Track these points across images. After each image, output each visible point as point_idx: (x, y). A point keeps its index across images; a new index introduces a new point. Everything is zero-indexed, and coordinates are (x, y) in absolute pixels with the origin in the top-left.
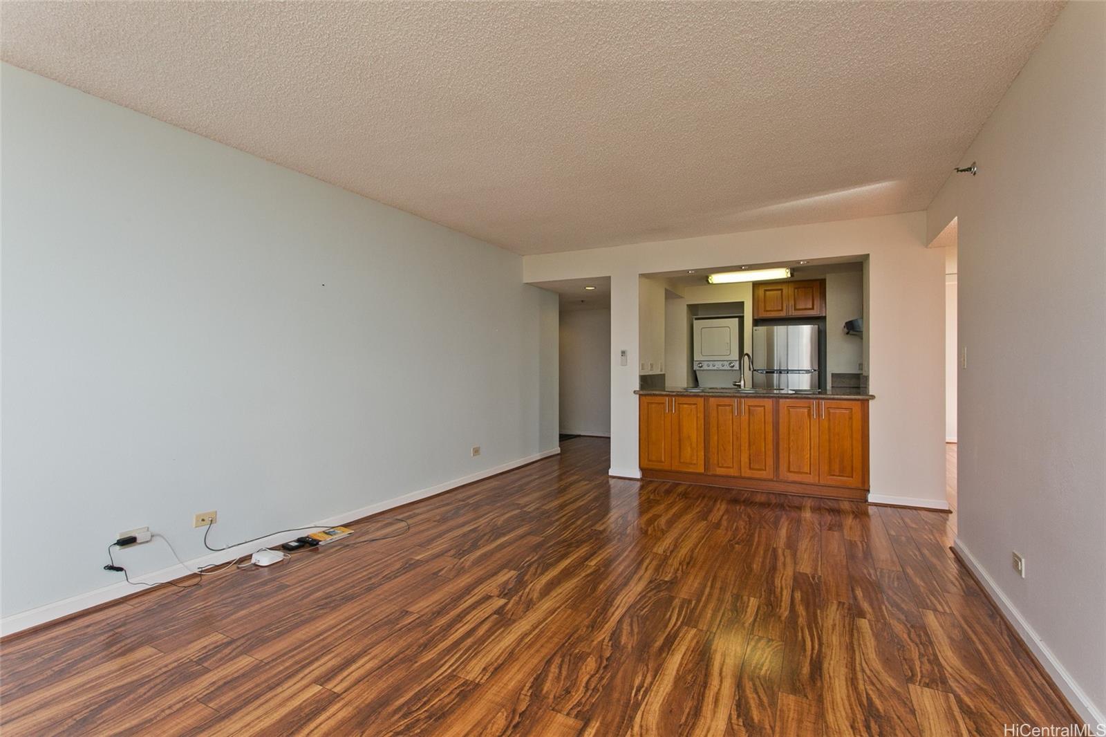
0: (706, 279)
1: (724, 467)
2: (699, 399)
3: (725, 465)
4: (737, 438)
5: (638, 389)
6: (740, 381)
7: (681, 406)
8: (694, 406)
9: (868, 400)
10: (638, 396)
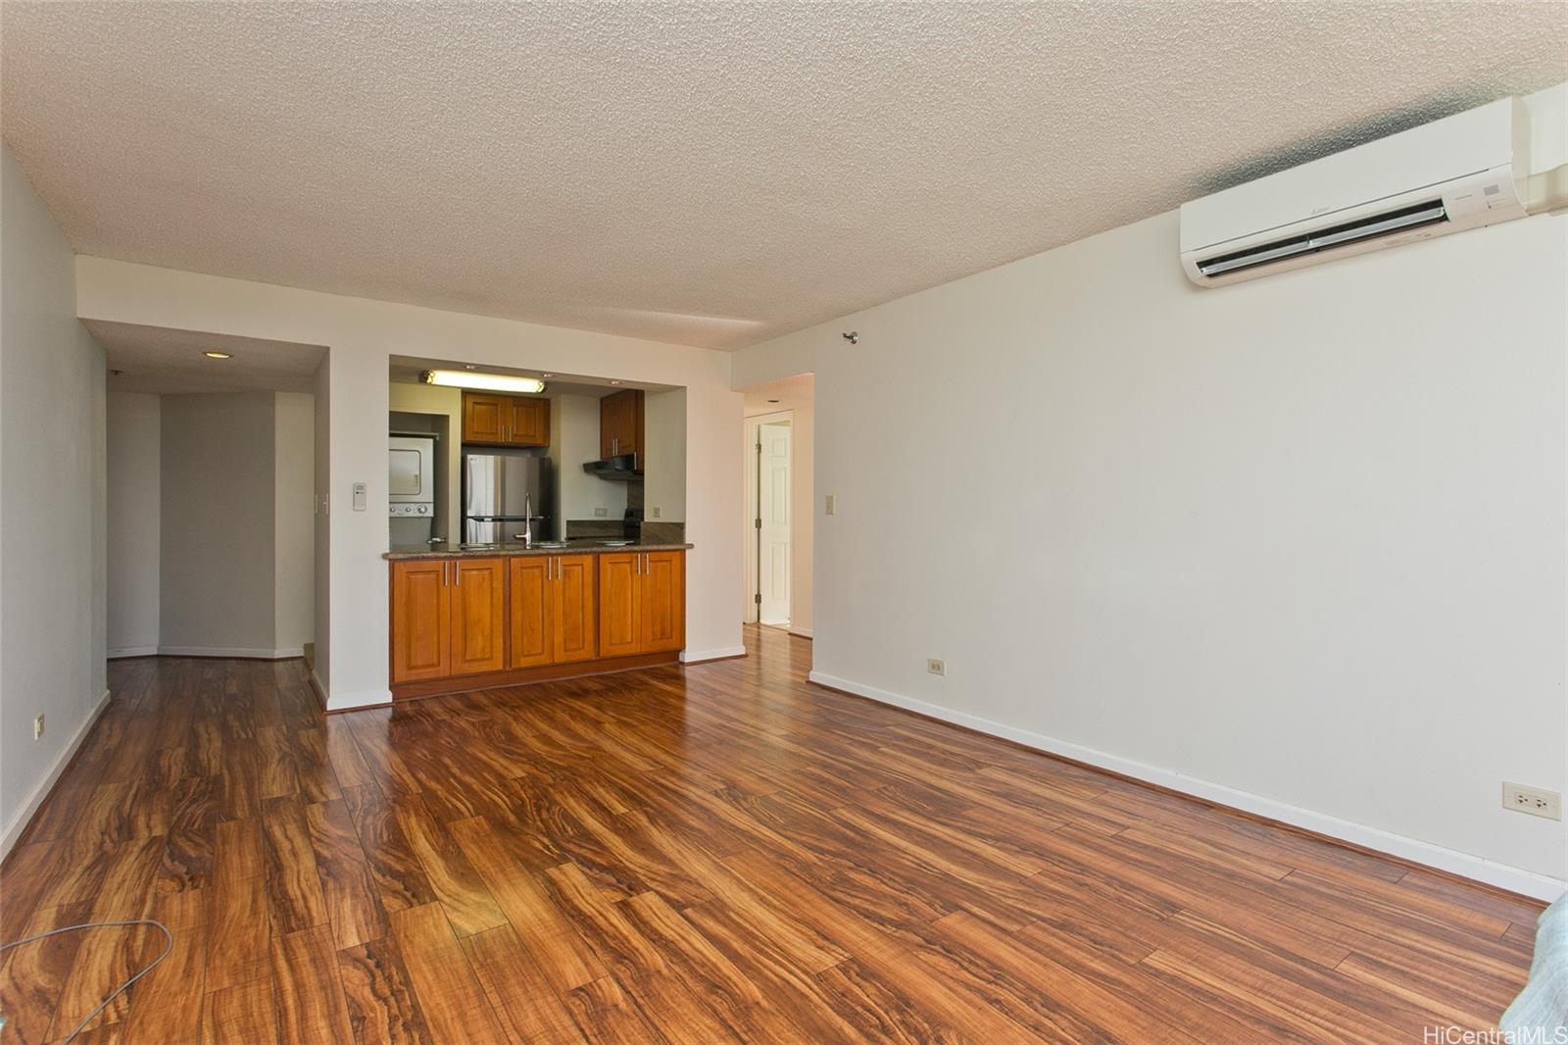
0: (423, 377)
1: (532, 655)
2: (496, 560)
3: (533, 652)
4: (550, 611)
5: (388, 551)
6: (525, 533)
7: (466, 573)
8: (486, 573)
9: (684, 550)
10: (388, 562)
